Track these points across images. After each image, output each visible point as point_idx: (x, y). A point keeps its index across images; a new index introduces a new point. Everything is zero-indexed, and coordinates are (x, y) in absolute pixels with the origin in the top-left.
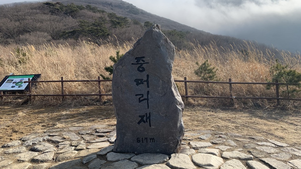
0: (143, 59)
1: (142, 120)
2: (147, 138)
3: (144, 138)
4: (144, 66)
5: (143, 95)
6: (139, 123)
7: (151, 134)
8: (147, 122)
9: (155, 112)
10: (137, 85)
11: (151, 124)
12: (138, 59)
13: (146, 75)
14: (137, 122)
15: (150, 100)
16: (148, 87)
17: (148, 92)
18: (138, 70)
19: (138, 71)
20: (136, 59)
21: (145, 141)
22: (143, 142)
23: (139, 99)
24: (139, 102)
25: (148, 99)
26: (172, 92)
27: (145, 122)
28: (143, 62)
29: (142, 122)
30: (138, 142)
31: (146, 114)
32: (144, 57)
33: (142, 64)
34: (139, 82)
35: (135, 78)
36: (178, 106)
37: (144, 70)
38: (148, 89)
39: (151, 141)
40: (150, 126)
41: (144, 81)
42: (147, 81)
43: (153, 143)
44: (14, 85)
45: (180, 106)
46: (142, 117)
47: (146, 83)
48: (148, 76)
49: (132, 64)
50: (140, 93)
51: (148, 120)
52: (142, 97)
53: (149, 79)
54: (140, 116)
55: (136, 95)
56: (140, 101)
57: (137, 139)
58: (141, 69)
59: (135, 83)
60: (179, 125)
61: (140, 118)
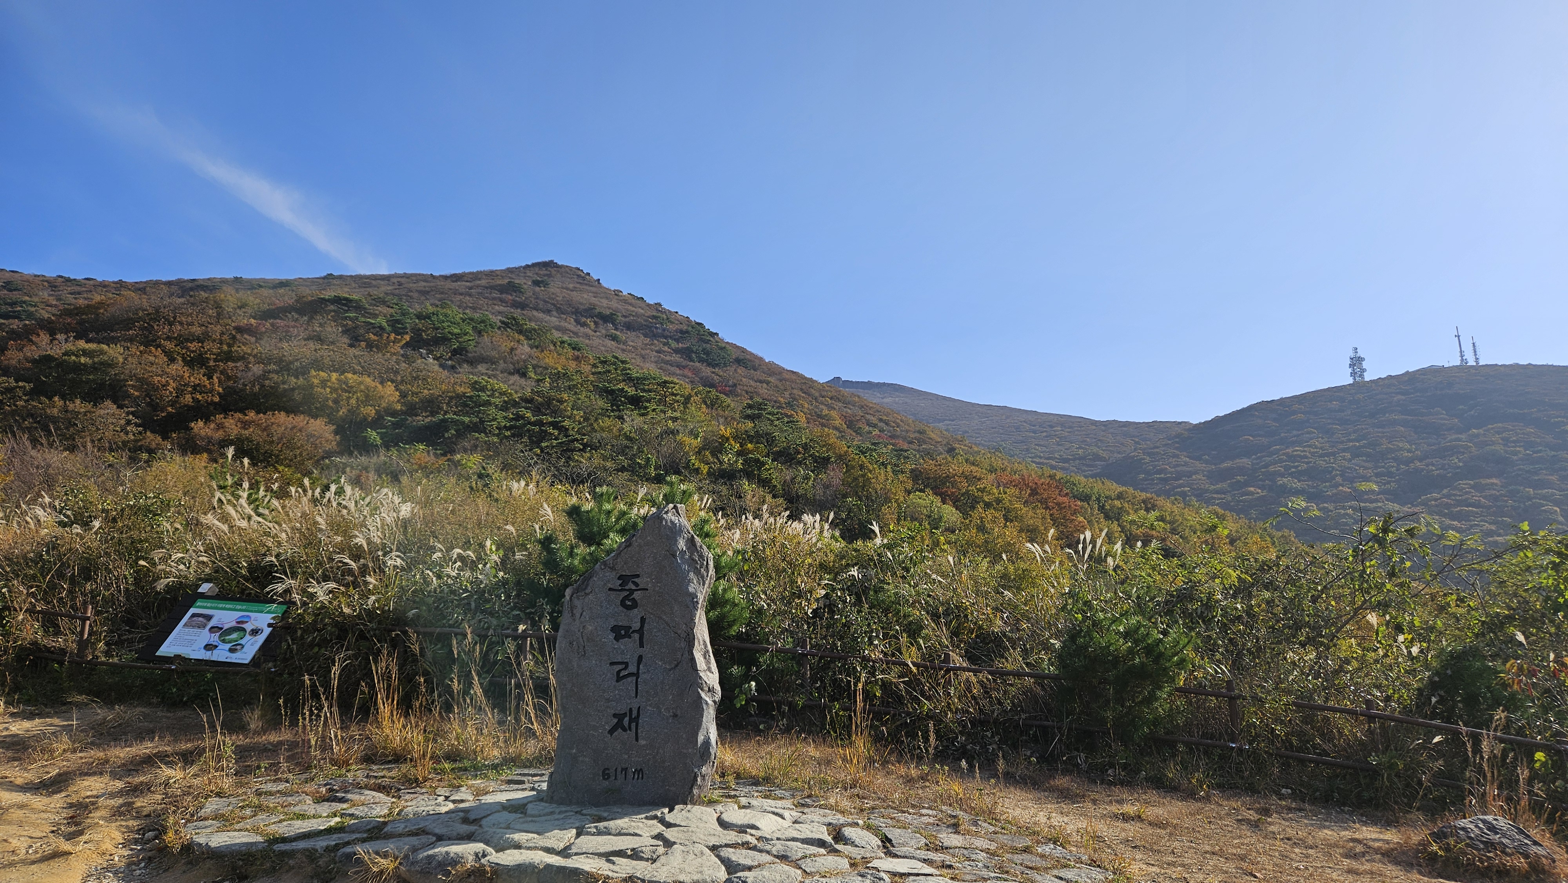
0: (636, 580)
1: (619, 725)
2: (625, 770)
3: (619, 770)
4: (637, 595)
5: (626, 665)
6: (611, 732)
7: (637, 759)
8: (630, 729)
9: (650, 706)
10: (617, 639)
11: (639, 735)
12: (624, 579)
13: (639, 617)
14: (608, 728)
15: (643, 677)
16: (641, 645)
17: (640, 658)
18: (623, 603)
19: (621, 608)
20: (619, 578)
21: (621, 777)
22: (616, 779)
23: (619, 672)
24: (617, 681)
25: (637, 675)
26: (693, 660)
27: (624, 730)
28: (634, 587)
29: (620, 730)
30: (604, 779)
31: (631, 709)
32: (638, 576)
33: (632, 592)
34: (620, 632)
35: (613, 623)
36: (703, 695)
38: (640, 651)
39: (636, 776)
40: (637, 740)
41: (634, 631)
42: (641, 631)
43: (640, 780)
44: (215, 638)
45: (709, 694)
46: (620, 717)
47: (636, 636)
48: (643, 620)
49: (610, 589)
50: (620, 660)
51: (633, 725)
52: (625, 668)
53: (646, 627)
54: (615, 715)
55: (612, 664)
56: (619, 679)
57: (603, 772)
58: (628, 604)
59: (612, 636)
60: (701, 738)
61: (615, 721)
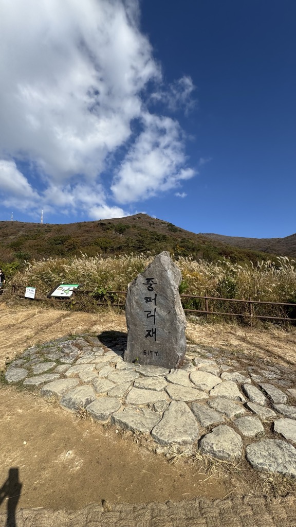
0: (152, 280)
2: (152, 352)
3: (149, 351)
4: (153, 286)
7: (156, 348)
8: (153, 337)
9: (160, 328)
11: (156, 339)
12: (148, 280)
13: (154, 294)
14: (145, 336)
15: (157, 317)
16: (156, 305)
17: (155, 309)
18: (148, 289)
19: (148, 291)
20: (146, 280)
21: (150, 354)
22: (148, 355)
23: (148, 315)
24: (147, 318)
25: (155, 316)
26: (175, 310)
27: (151, 336)
29: (149, 336)
30: (144, 354)
31: (153, 328)
33: (151, 284)
34: (148, 300)
35: (145, 296)
37: (153, 289)
40: (156, 341)
41: (153, 299)
42: (155, 299)
43: (157, 356)
44: (63, 292)
46: (149, 332)
47: (154, 301)
48: (156, 295)
49: (143, 284)
50: (148, 310)
52: (150, 313)
53: (157, 298)
55: (145, 311)
57: (144, 351)
58: (150, 289)
59: (145, 301)
61: (147, 332)
